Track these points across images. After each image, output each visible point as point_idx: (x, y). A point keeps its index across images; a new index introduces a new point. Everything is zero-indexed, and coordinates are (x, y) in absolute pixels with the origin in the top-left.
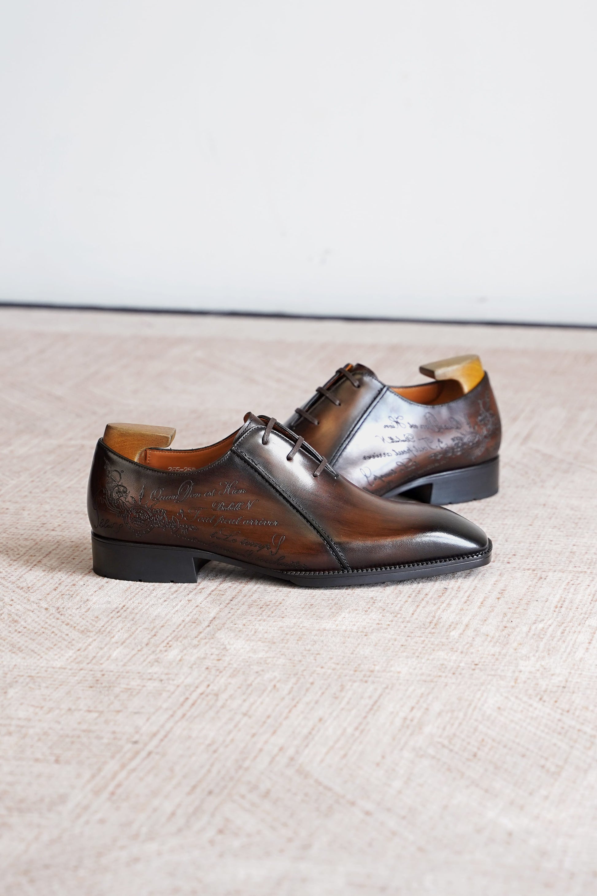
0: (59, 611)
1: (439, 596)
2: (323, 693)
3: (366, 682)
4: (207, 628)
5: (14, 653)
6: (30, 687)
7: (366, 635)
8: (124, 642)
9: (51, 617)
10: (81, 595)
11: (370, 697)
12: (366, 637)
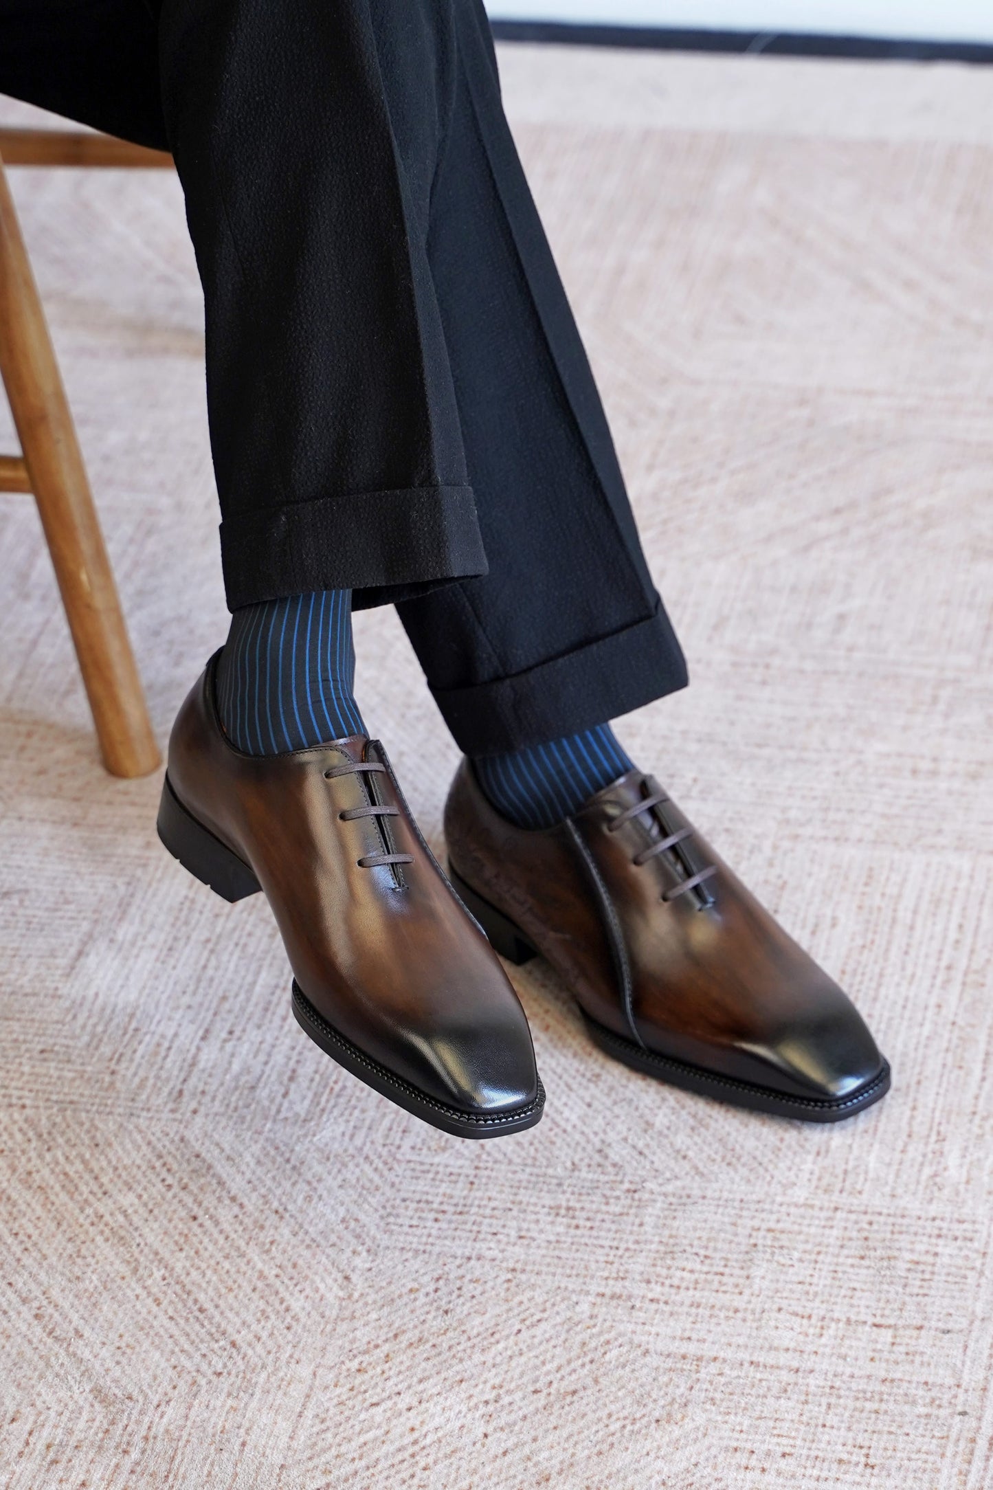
4: (985, 1083)
6: (779, 1263)
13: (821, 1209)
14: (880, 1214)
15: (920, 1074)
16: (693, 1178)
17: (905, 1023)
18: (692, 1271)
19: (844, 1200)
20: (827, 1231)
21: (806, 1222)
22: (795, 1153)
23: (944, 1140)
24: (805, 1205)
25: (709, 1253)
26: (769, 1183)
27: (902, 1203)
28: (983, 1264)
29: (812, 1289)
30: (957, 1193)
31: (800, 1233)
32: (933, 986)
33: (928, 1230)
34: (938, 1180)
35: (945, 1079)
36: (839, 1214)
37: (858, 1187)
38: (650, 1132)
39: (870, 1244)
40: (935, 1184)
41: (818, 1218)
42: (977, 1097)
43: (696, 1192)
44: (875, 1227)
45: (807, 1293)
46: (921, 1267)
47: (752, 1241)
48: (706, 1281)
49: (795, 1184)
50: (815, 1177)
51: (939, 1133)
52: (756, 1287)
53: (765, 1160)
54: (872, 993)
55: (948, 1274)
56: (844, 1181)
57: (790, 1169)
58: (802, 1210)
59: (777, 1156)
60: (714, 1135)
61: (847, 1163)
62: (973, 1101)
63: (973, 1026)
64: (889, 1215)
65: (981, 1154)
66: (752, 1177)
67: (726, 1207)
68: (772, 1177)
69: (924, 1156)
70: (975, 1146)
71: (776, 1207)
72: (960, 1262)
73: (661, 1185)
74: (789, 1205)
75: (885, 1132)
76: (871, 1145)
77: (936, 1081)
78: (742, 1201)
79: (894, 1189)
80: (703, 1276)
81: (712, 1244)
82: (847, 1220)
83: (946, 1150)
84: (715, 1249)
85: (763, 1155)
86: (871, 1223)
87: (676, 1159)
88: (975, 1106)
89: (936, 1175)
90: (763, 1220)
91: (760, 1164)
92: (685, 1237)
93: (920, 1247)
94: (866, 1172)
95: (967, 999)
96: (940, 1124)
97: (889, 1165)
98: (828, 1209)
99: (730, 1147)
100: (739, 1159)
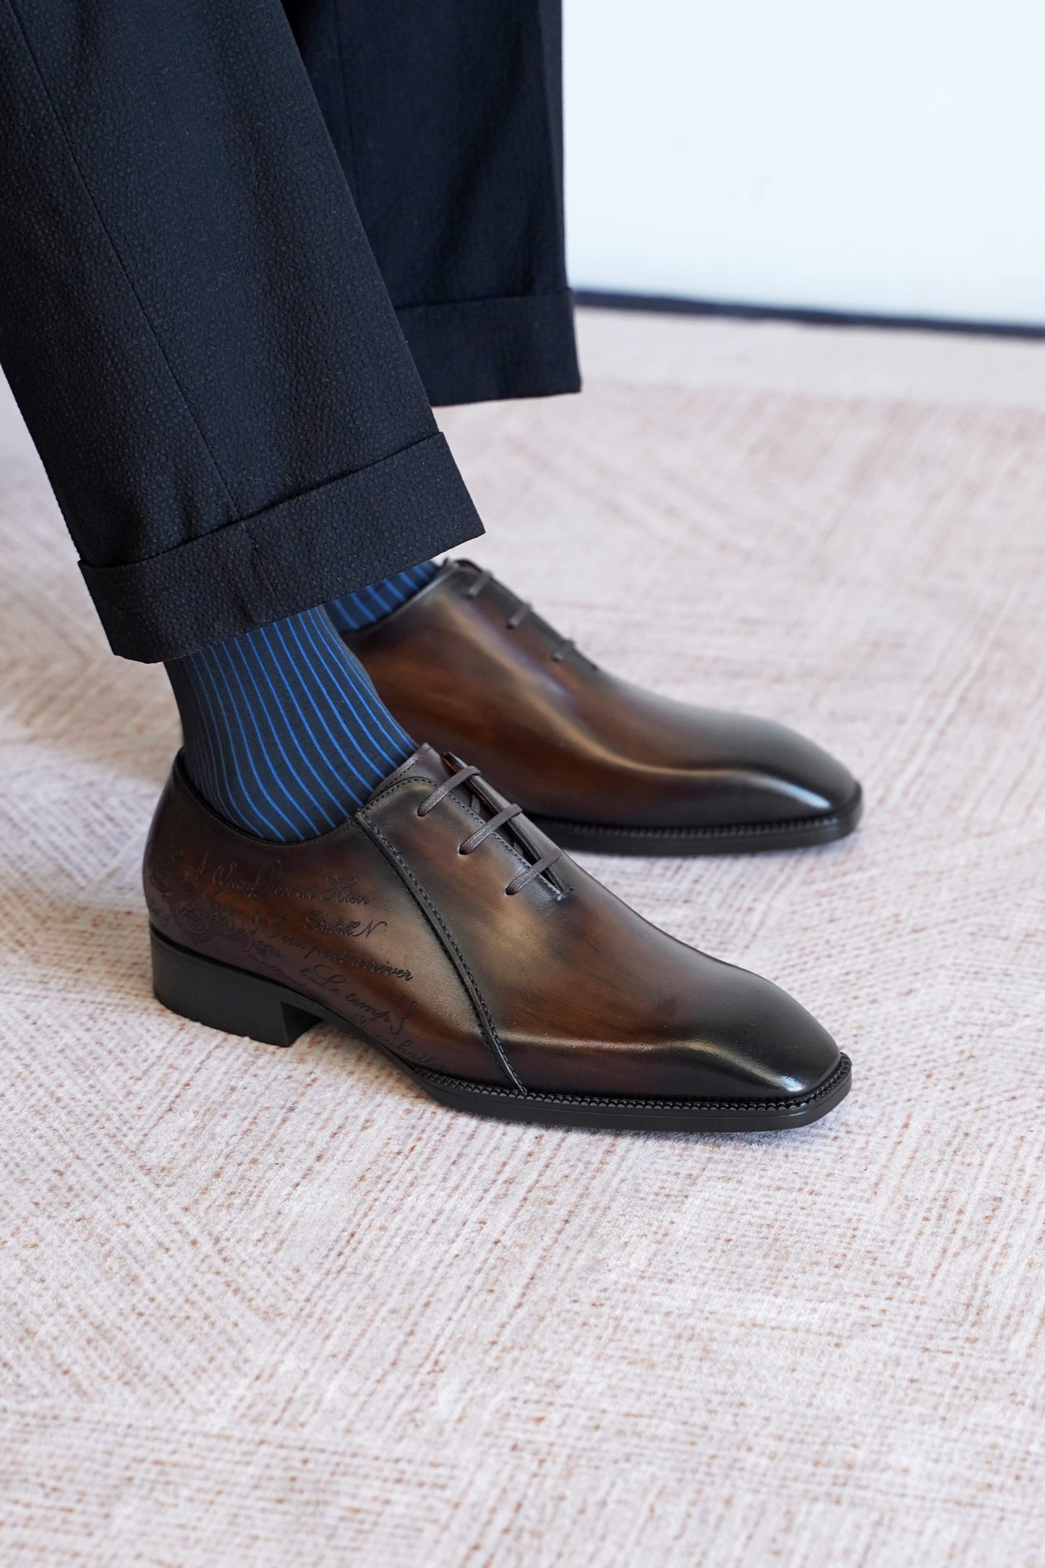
0: (219, 1246)
1: (987, 1217)
2: (750, 1537)
3: (838, 1502)
4: (518, 1311)
5: (127, 1383)
6: (157, 1501)
7: (837, 1345)
8: (349, 1354)
9: (204, 1267)
10: (266, 1193)
11: (847, 1553)
12: (838, 1351)
13: (240, 1441)
14: (323, 1451)
15: (431, 1295)
16: (69, 1397)
17: (429, 1239)
18: (28, 1505)
19: (278, 1433)
20: (240, 1468)
21: (213, 1455)
22: (225, 1376)
23: (442, 1371)
24: (219, 1436)
25: (60, 1485)
26: (176, 1409)
27: (358, 1440)
28: (451, 1517)
29: (194, 1536)
30: (441, 1432)
31: (200, 1467)
32: (481, 1199)
33: (385, 1474)
34: (418, 1416)
35: (465, 1302)
36: (264, 1449)
37: (302, 1419)
38: (27, 1341)
39: (297, 1485)
40: (413, 1420)
41: (233, 1452)
42: (503, 1326)
43: (68, 1413)
44: (311, 1466)
45: (186, 1539)
46: (360, 1516)
47: (128, 1474)
48: (45, 1518)
49: (212, 1410)
50: (245, 1404)
51: (436, 1363)
52: (113, 1530)
53: (179, 1383)
54: (393, 1203)
55: (397, 1526)
56: (284, 1410)
57: (212, 1393)
58: (212, 1442)
59: (199, 1378)
60: (117, 1350)
61: (295, 1390)
62: (496, 1330)
63: (522, 1247)
64: (335, 1453)
65: (489, 1390)
66: (154, 1401)
67: (105, 1432)
68: (183, 1401)
69: (408, 1388)
70: (483, 1380)
71: (176, 1436)
72: (419, 1513)
73: (19, 1402)
74: (195, 1435)
75: (361, 1358)
76: (337, 1372)
77: (452, 1305)
78: (130, 1426)
79: (352, 1423)
80: (41, 1512)
81: (68, 1475)
82: (272, 1456)
83: (439, 1384)
84: (71, 1481)
85: (179, 1375)
86: (305, 1462)
87: (53, 1375)
88: (498, 1335)
89: (417, 1410)
90: (152, 1450)
91: (171, 1385)
92: (33, 1465)
93: (367, 1493)
94: (319, 1402)
95: (524, 1216)
96: (442, 1352)
97: (355, 1395)
98: (250, 1442)
99: (135, 1363)
100: (142, 1379)
